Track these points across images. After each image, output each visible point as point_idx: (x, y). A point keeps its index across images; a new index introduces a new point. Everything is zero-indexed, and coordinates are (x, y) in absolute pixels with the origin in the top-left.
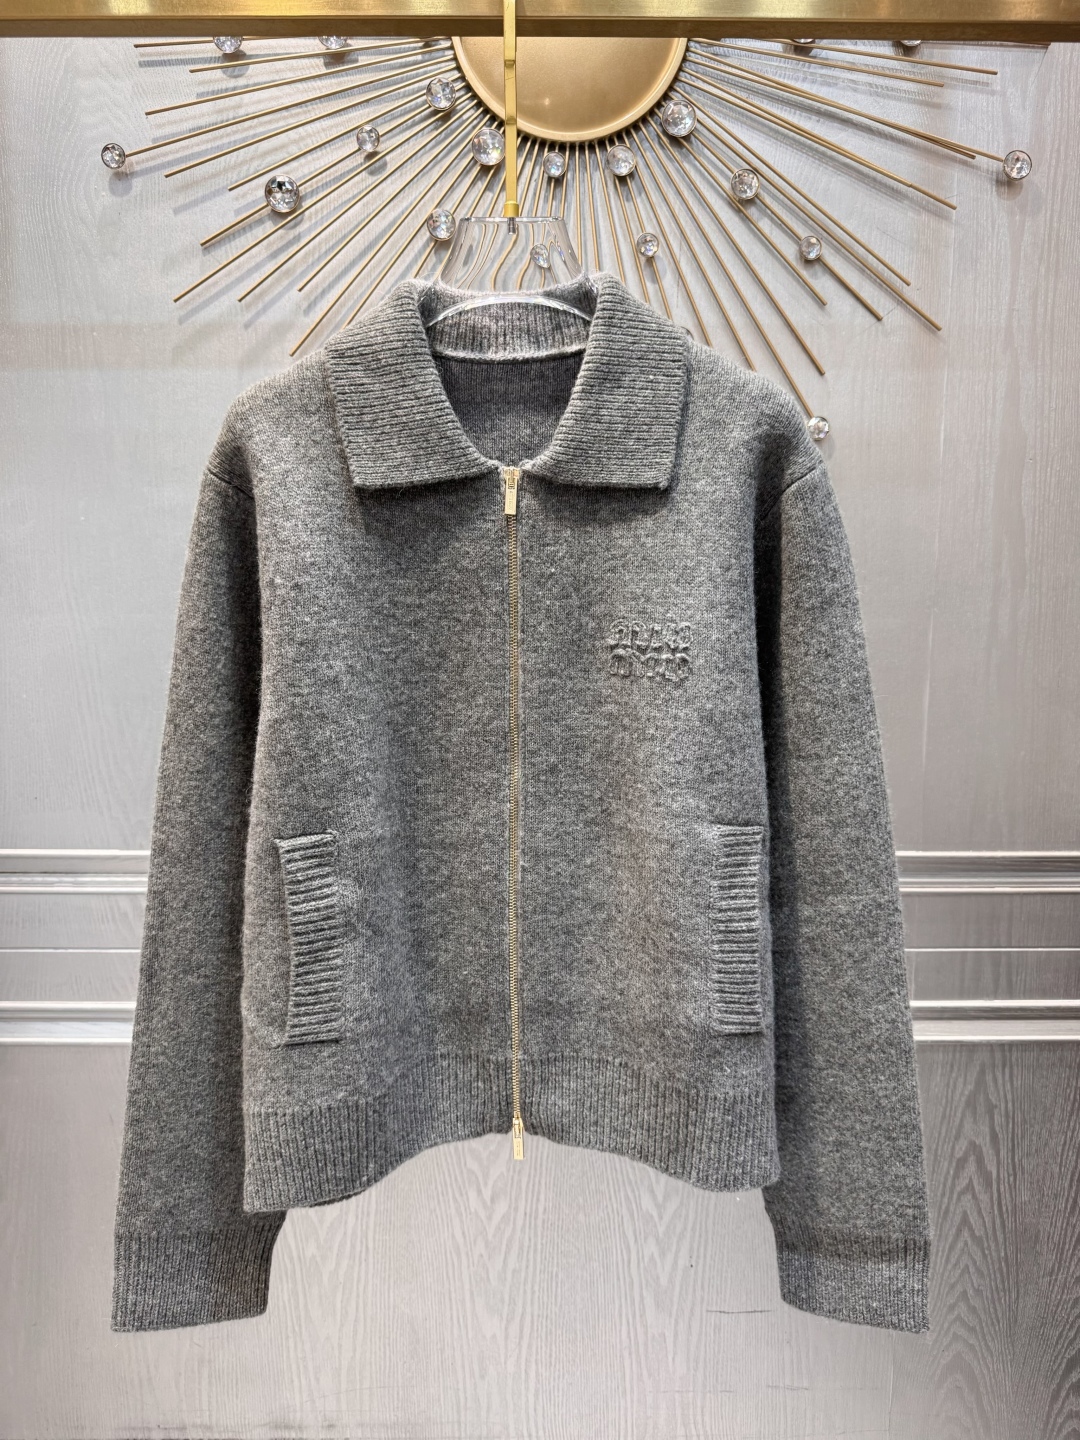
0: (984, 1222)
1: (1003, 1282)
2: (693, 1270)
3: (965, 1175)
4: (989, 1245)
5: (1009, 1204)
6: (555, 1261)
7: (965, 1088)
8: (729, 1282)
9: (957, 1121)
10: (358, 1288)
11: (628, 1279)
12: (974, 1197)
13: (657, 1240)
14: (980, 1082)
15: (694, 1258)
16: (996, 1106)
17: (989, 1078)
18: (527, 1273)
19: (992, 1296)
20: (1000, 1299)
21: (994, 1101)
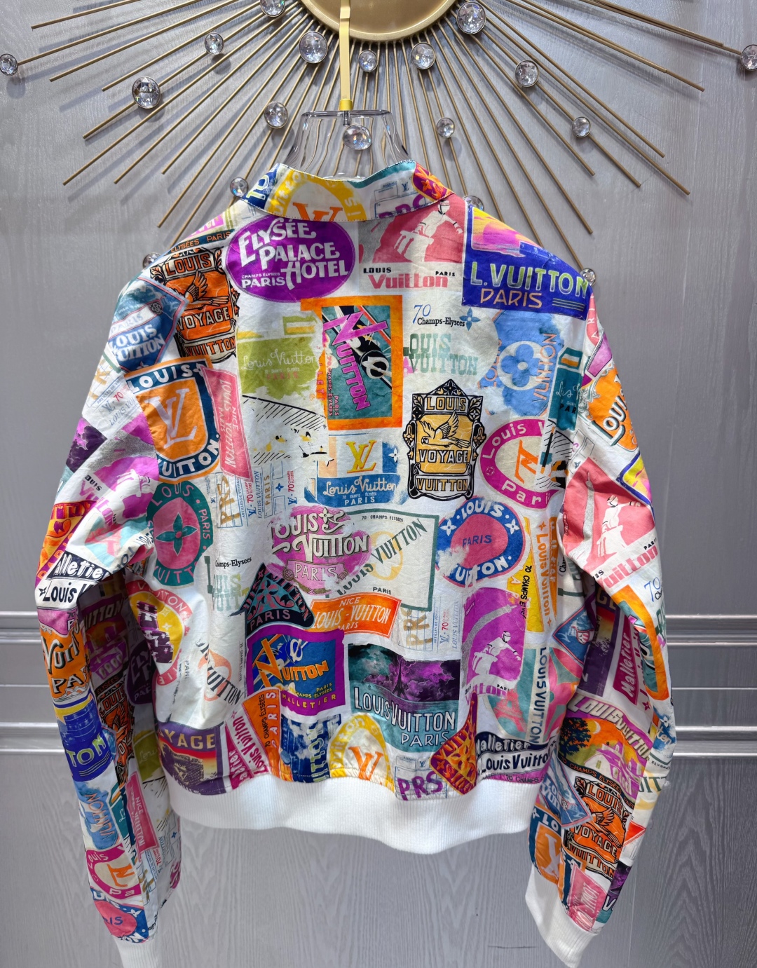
0: (699, 887)
1: (712, 929)
2: (478, 918)
3: (686, 853)
4: (702, 903)
5: (718, 874)
6: (375, 910)
7: (687, 790)
8: (505, 926)
9: (681, 814)
10: (230, 927)
11: (429, 923)
12: (692, 869)
13: (452, 897)
14: (699, 786)
15: (479, 909)
16: (711, 804)
17: (706, 783)
18: (354, 918)
19: (703, 938)
20: (709, 940)
21: (709, 800)
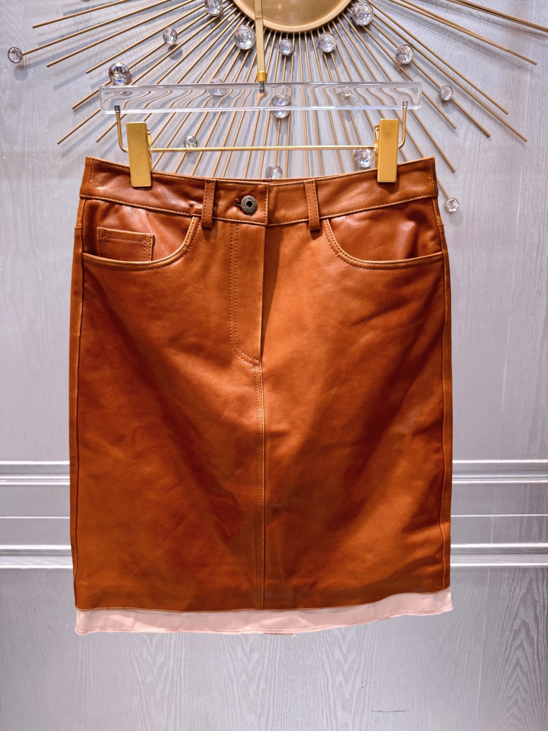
0: (529, 664)
1: (538, 695)
2: (363, 690)
3: (519, 639)
4: (531, 675)
5: (543, 654)
6: (286, 684)
7: (520, 591)
8: (384, 696)
9: (516, 609)
10: (176, 699)
11: (327, 695)
12: (524, 650)
13: (344, 674)
14: (530, 589)
15: (364, 683)
16: (538, 602)
17: (534, 586)
18: (270, 691)
19: (532, 703)
20: (536, 704)
21: (537, 599)
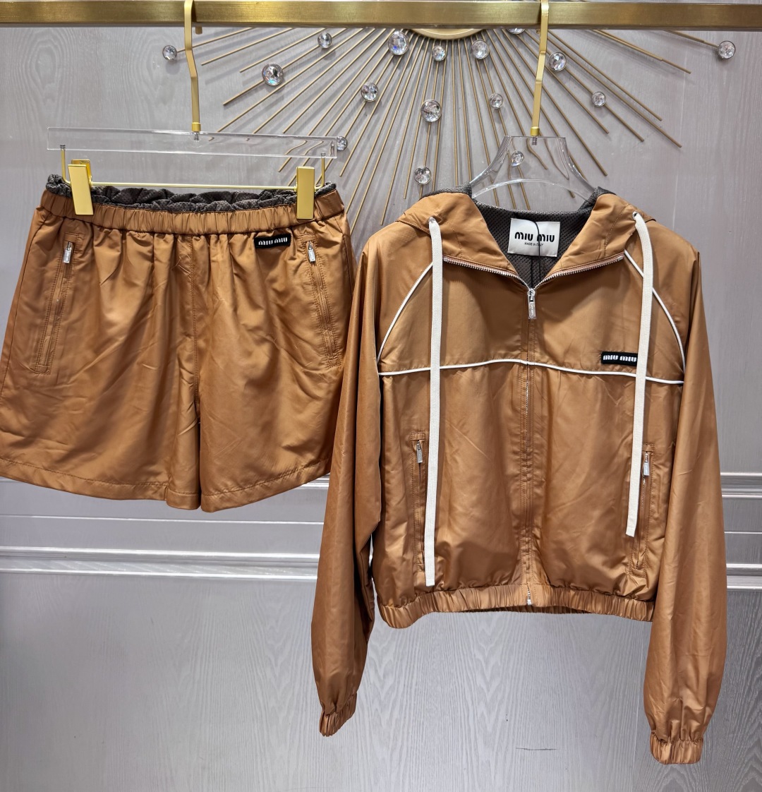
2: (508, 722)
6: (422, 715)
8: (530, 731)
10: (300, 728)
11: (467, 727)
13: (486, 704)
15: (509, 715)
18: (405, 721)
